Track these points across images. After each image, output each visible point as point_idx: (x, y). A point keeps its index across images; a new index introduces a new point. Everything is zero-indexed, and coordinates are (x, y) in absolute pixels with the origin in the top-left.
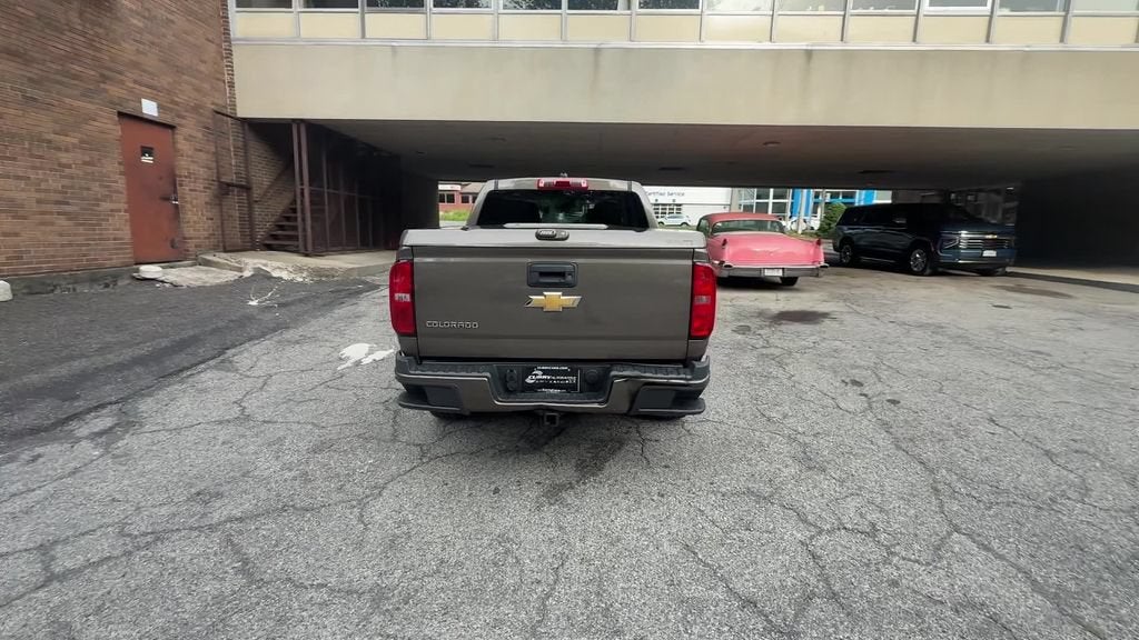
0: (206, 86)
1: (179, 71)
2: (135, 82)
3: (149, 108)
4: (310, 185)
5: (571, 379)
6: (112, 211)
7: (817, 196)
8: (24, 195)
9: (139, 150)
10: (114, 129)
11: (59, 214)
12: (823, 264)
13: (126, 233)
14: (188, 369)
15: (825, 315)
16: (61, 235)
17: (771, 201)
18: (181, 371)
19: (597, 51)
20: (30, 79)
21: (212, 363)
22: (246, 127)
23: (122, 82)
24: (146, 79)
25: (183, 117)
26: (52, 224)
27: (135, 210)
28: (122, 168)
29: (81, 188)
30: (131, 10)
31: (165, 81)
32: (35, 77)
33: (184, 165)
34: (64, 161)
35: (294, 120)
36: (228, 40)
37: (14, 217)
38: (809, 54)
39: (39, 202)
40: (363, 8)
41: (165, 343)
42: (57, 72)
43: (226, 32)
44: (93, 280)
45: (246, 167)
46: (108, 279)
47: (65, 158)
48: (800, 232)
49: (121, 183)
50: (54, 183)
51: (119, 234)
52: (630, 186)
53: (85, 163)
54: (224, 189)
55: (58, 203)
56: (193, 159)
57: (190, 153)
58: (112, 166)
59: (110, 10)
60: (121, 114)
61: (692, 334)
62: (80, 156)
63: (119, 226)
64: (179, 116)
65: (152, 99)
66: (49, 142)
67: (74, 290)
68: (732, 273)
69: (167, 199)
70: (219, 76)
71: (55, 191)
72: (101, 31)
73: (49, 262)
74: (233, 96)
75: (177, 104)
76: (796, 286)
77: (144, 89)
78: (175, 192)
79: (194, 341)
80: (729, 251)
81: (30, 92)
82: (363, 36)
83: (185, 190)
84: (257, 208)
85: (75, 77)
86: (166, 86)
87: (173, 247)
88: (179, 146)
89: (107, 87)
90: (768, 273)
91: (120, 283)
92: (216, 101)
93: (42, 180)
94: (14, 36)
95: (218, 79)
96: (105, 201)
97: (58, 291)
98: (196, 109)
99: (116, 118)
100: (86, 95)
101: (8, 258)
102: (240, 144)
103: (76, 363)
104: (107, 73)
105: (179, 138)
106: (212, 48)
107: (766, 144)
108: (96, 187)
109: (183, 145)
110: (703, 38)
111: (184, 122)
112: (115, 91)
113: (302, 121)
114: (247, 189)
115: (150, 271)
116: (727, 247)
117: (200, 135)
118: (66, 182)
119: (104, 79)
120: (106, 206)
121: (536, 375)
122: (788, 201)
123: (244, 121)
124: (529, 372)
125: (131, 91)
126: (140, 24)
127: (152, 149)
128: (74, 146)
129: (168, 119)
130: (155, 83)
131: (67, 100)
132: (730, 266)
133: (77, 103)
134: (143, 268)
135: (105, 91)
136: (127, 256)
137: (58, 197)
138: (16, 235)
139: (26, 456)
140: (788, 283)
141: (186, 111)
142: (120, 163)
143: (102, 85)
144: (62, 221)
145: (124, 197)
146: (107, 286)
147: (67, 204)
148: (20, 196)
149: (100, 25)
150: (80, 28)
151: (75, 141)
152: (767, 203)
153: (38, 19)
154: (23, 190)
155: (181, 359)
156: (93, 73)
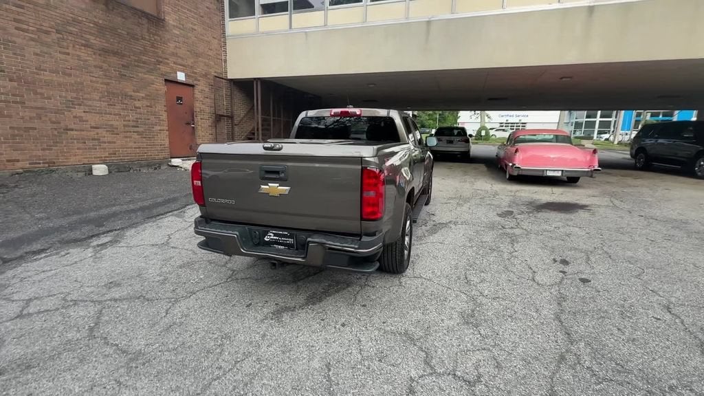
0: (212, 63)
1: (197, 55)
2: (174, 63)
3: (181, 77)
4: (262, 115)
5: (291, 241)
6: (160, 130)
7: (639, 115)
8: (117, 123)
9: (175, 99)
10: (163, 88)
11: (134, 132)
12: (596, 168)
13: (167, 142)
14: (162, 214)
15: (583, 207)
16: (135, 143)
17: (598, 119)
18: (158, 215)
19: (429, 23)
20: (123, 65)
21: (175, 212)
22: (232, 83)
23: (168, 64)
24: (180, 61)
25: (199, 81)
26: (130, 137)
27: (171, 129)
28: (165, 108)
29: (145, 119)
30: (174, 26)
31: (190, 62)
32: (125, 64)
33: (198, 106)
34: (137, 105)
35: (255, 79)
36: (224, 37)
37: (112, 134)
38: (591, 9)
39: (124, 126)
40: (291, 11)
41: (159, 200)
42: (135, 61)
43: (224, 33)
44: (149, 166)
45: (232, 106)
46: (156, 165)
47: (138, 104)
48: (616, 142)
49: (164, 116)
50: (132, 116)
51: (163, 142)
52: (388, 113)
53: (147, 106)
54: (218, 118)
55: (133, 126)
56: (203, 102)
57: (201, 99)
58: (161, 108)
59: (163, 27)
60: (166, 80)
61: (365, 217)
62: (146, 103)
63: (163, 139)
64: (196, 80)
65: (183, 71)
66: (131, 96)
67: (140, 170)
68: (521, 173)
69: (188, 124)
70: (219, 57)
71: (133, 121)
72: (159, 38)
73: (128, 156)
74: (226, 66)
75: (196, 73)
76: (578, 183)
77: (179, 66)
78: (193, 120)
79: (175, 200)
80: (519, 156)
81: (124, 72)
82: (291, 27)
83: (198, 119)
84: (236, 129)
85: (144, 63)
86: (190, 64)
87: (190, 149)
88: (196, 96)
89: (161, 67)
90: (550, 174)
91: (162, 168)
92: (217, 70)
93: (127, 116)
94: (116, 44)
95: (218, 59)
96: (156, 125)
97: (131, 171)
98: (205, 75)
99: (164, 82)
100: (150, 72)
101: (109, 154)
102: (229, 94)
103: (114, 208)
104: (161, 59)
105: (196, 91)
106: (216, 42)
107: (562, 78)
108: (152, 118)
109: (198, 95)
110: (505, 7)
111: (198, 83)
112: (163, 68)
113: (259, 79)
114: (231, 117)
115: (176, 162)
116: (518, 154)
117: (207, 90)
118: (139, 116)
119: (159, 63)
120: (158, 128)
121: (270, 236)
122: (612, 119)
123: (231, 80)
124: (266, 234)
125: (172, 68)
126: (178, 33)
127: (182, 98)
128: (143, 98)
129: (190, 82)
130: (184, 63)
131: (140, 74)
132: (519, 168)
133: (146, 76)
134: (173, 160)
135: (159, 69)
136: (166, 154)
137: (134, 124)
138: (115, 143)
139: (63, 253)
140: (570, 181)
141: (201, 77)
142: (165, 106)
143: (158, 66)
144: (135, 136)
145: (166, 123)
146: (156, 169)
147: (138, 127)
148: (115, 123)
149: (158, 35)
150: (147, 37)
151: (143, 95)
152: (595, 121)
153: (127, 35)
154: (117, 121)
155: (161, 210)
156: (153, 60)
